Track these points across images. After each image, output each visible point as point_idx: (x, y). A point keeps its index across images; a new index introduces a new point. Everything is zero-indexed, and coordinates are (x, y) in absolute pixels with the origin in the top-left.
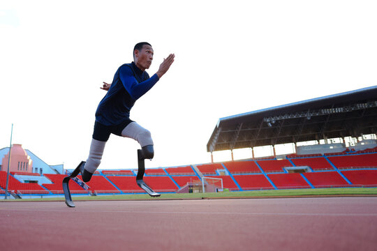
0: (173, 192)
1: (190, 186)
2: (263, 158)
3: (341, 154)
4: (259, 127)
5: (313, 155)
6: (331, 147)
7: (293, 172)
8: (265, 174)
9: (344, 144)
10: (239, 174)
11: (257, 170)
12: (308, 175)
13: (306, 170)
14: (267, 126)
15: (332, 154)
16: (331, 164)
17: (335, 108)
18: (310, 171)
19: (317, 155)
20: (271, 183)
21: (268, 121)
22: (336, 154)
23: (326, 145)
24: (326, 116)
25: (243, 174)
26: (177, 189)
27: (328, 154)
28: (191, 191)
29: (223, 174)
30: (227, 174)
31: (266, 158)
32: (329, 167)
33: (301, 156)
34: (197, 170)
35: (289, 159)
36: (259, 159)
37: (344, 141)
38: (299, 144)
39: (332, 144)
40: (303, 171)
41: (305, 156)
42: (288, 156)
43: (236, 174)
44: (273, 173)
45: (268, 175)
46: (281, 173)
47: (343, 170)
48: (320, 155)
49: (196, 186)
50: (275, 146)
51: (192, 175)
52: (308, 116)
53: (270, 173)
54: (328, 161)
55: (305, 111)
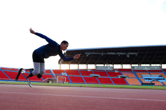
0: (40, 82)
1: (48, 80)
2: (82, 70)
3: (112, 71)
4: (83, 56)
5: (102, 70)
6: (109, 68)
7: (93, 77)
8: (83, 77)
9: (113, 67)
10: (72, 76)
11: (79, 74)
12: (99, 78)
13: (99, 76)
14: (86, 56)
15: (109, 71)
16: (108, 75)
17: (112, 52)
18: (100, 77)
19: (103, 70)
20: (85, 81)
21: (87, 54)
22: (110, 71)
23: (107, 67)
24: (109, 55)
25: (73, 76)
26: (42, 80)
27: (107, 71)
28: (48, 82)
29: (65, 75)
30: (66, 75)
31: (83, 70)
32: (107, 76)
33: (97, 70)
34: (53, 72)
35: (93, 71)
36: (80, 70)
37: (113, 66)
38: (97, 65)
39: (109, 67)
40: (97, 76)
41: (99, 70)
42: (92, 70)
43: (70, 76)
44: (86, 76)
45: (84, 77)
46: (89, 77)
47: (112, 77)
48: (104, 71)
49: (51, 80)
50: (88, 65)
51: (50, 74)
52: (102, 54)
53: (84, 76)
54: (107, 73)
55: (101, 52)
